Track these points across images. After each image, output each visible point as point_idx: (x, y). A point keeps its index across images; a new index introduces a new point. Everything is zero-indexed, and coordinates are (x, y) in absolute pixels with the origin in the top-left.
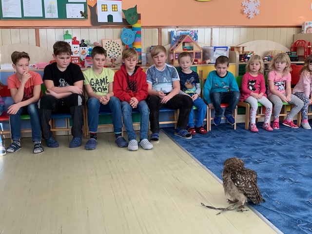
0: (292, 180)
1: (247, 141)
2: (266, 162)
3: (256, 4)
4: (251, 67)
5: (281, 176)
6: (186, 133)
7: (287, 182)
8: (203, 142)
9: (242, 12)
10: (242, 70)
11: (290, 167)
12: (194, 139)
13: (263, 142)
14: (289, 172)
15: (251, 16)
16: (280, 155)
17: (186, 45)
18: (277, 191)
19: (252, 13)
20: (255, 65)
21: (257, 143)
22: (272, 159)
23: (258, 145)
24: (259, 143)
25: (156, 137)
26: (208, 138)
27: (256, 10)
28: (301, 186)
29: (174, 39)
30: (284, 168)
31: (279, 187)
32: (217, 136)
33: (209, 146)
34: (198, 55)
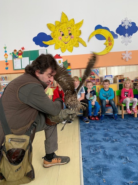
0: (128, 158)
1: (118, 126)
2: (120, 141)
3: (130, 54)
4: (126, 85)
5: (122, 154)
6: (86, 120)
7: (123, 160)
8: (93, 125)
9: (122, 59)
10: (121, 87)
11: (133, 147)
12: (90, 123)
13: (127, 127)
14: (130, 151)
15: (127, 60)
16: (132, 137)
17: (92, 76)
18: (111, 169)
19: (127, 59)
20: (127, 84)
21: (123, 127)
22: (125, 139)
23: (123, 129)
24: (124, 128)
26: (98, 123)
27: (130, 57)
28: (131, 165)
30: (128, 148)
31: (115, 164)
32: (104, 122)
33: (95, 128)
34: (98, 80)
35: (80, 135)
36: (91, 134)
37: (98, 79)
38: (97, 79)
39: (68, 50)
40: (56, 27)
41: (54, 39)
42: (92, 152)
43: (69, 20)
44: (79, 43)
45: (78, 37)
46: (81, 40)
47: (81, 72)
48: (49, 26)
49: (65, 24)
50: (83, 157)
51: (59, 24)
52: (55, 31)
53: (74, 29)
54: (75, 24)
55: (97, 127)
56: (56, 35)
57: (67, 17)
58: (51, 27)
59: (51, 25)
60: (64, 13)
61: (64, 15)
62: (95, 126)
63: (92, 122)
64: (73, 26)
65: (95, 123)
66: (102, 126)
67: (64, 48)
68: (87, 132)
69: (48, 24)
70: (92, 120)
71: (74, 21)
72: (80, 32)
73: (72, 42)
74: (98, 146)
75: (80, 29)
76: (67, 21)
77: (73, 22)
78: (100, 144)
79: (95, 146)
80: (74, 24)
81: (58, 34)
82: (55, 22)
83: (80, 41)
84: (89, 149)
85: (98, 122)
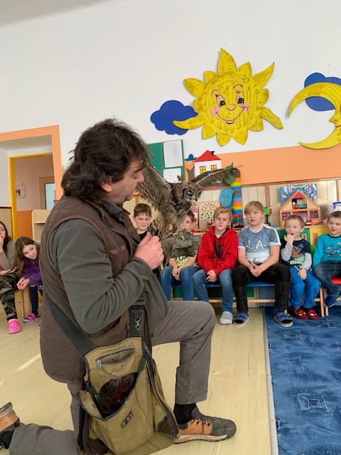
8: (303, 333)
17: (299, 202)
25: (241, 319)
26: (314, 328)
29: (285, 197)
32: (331, 325)
33: (307, 340)
34: (314, 213)
35: (268, 359)
36: (297, 358)
37: (316, 212)
38: (311, 212)
39: (236, 138)
40: (206, 85)
41: (201, 114)
42: (303, 408)
43: (238, 66)
44: (265, 122)
45: (260, 105)
46: (269, 112)
47: (269, 193)
48: (189, 85)
49: (227, 78)
50: (277, 418)
51: (212, 79)
52: (204, 95)
53: (249, 88)
54: (253, 74)
55: (312, 339)
56: (205, 105)
57: (233, 60)
58: (193, 87)
59: (193, 81)
60: (225, 52)
61: (225, 56)
62: (307, 334)
63: (300, 325)
64: (247, 80)
65: (307, 328)
66: (328, 336)
67: (224, 135)
68: (286, 350)
69: (185, 80)
70: (298, 317)
71: (250, 67)
72: (267, 94)
73: (244, 119)
74: (319, 391)
75: (266, 87)
76: (234, 70)
77: (249, 71)
78: (325, 387)
79: (309, 390)
80: (250, 75)
81: (210, 101)
82: (204, 74)
83: (266, 117)
84: (295, 399)
85: (316, 325)
